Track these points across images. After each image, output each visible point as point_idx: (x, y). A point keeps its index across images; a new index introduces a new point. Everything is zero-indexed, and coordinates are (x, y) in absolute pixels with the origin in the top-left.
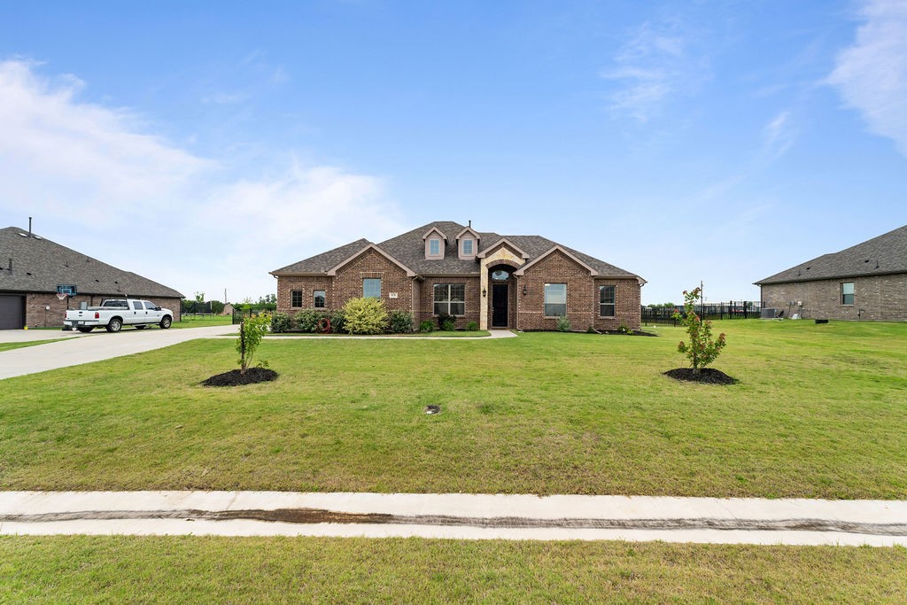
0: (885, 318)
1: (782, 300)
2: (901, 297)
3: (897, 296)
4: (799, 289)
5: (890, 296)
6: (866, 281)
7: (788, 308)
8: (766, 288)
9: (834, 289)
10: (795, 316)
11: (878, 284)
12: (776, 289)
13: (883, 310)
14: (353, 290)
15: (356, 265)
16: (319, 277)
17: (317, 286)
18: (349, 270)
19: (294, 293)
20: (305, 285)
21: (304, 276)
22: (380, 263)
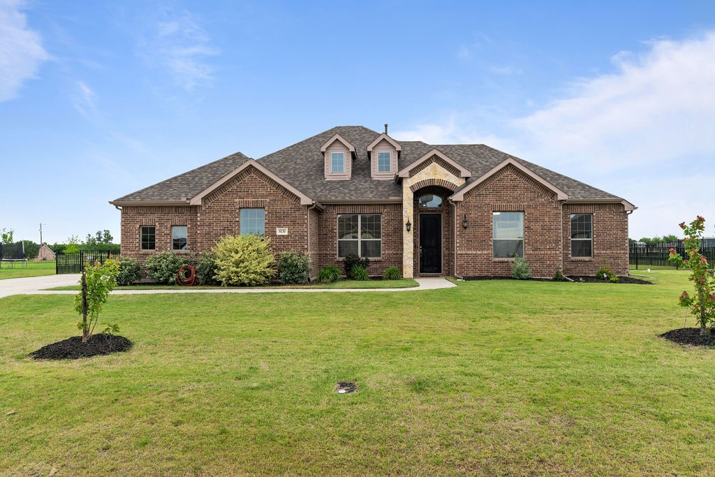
14: (226, 224)
15: (230, 190)
16: (180, 207)
17: (177, 220)
18: (220, 197)
19: (145, 230)
20: (160, 219)
21: (157, 206)
22: (263, 187)
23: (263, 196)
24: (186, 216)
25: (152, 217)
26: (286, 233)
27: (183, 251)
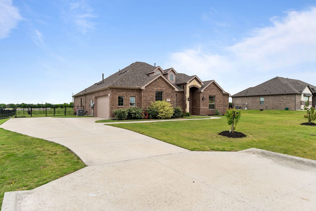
0: (273, 108)
1: (240, 103)
2: (277, 102)
3: (276, 102)
4: (246, 99)
5: (274, 102)
6: (267, 97)
7: (242, 105)
8: (234, 98)
9: (257, 99)
10: (246, 109)
11: (271, 98)
12: (238, 99)
13: (272, 106)
14: (151, 97)
15: (153, 84)
16: (133, 89)
17: (132, 94)
18: (150, 87)
19: (119, 98)
20: (126, 94)
21: (125, 89)
22: (163, 84)
23: (163, 87)
24: (135, 93)
25: (123, 93)
26: (169, 101)
27: (133, 106)
